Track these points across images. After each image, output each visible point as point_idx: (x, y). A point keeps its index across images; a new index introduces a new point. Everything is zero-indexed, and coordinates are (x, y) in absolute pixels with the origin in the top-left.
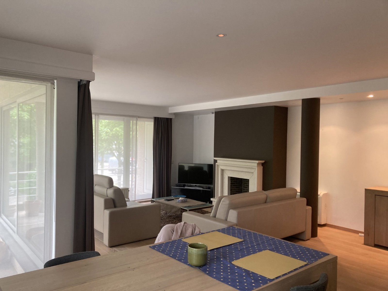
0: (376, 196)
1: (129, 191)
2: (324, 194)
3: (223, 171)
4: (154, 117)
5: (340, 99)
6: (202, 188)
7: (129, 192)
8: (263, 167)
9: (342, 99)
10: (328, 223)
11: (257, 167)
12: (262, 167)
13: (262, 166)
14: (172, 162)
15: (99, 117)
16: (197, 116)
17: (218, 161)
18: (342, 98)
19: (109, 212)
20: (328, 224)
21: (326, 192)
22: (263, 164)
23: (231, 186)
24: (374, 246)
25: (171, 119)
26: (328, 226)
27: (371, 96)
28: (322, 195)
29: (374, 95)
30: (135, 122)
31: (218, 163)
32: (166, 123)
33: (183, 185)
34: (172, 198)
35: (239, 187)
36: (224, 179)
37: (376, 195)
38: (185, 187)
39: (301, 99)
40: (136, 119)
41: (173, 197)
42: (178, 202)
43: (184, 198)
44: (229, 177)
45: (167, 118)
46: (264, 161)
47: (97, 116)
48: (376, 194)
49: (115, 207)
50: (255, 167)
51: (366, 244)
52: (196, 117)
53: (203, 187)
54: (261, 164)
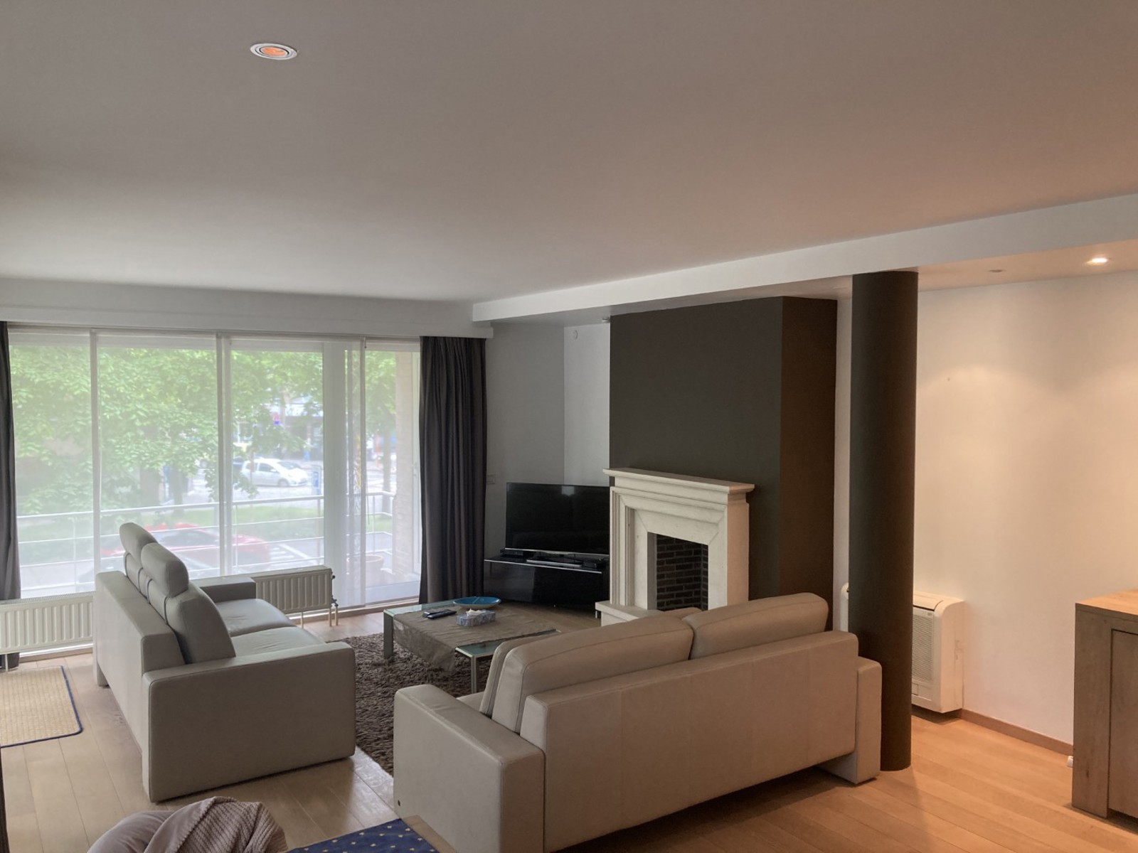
0: (1114, 632)
1: (334, 577)
2: (950, 609)
3: (632, 512)
4: (421, 337)
5: (994, 271)
6: (578, 566)
7: (333, 580)
8: (750, 505)
9: (999, 271)
10: (966, 708)
11: (729, 505)
12: (748, 505)
13: (747, 502)
14: (488, 479)
15: (230, 344)
16: (574, 328)
17: (617, 482)
18: (999, 269)
19: (149, 683)
20: (967, 712)
21: (958, 600)
22: (750, 496)
23: (659, 563)
24: (1105, 816)
25: (481, 342)
26: (966, 719)
27: (1099, 260)
28: (944, 608)
29: (1110, 259)
30: (356, 353)
31: (617, 487)
32: (464, 354)
33: (522, 555)
34: (452, 609)
35: (690, 566)
36: (636, 539)
37: (1113, 630)
38: (528, 561)
39: (849, 276)
40: (362, 345)
41: (454, 605)
42: (462, 626)
43: (487, 609)
44: (650, 535)
45: (466, 339)
46: (751, 487)
47: (223, 340)
48: (1116, 628)
49: (187, 660)
50: (723, 507)
51: (1079, 805)
52: (569, 331)
53: (581, 562)
54: (744, 496)
